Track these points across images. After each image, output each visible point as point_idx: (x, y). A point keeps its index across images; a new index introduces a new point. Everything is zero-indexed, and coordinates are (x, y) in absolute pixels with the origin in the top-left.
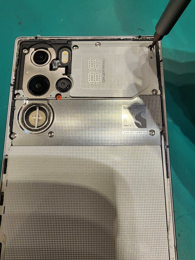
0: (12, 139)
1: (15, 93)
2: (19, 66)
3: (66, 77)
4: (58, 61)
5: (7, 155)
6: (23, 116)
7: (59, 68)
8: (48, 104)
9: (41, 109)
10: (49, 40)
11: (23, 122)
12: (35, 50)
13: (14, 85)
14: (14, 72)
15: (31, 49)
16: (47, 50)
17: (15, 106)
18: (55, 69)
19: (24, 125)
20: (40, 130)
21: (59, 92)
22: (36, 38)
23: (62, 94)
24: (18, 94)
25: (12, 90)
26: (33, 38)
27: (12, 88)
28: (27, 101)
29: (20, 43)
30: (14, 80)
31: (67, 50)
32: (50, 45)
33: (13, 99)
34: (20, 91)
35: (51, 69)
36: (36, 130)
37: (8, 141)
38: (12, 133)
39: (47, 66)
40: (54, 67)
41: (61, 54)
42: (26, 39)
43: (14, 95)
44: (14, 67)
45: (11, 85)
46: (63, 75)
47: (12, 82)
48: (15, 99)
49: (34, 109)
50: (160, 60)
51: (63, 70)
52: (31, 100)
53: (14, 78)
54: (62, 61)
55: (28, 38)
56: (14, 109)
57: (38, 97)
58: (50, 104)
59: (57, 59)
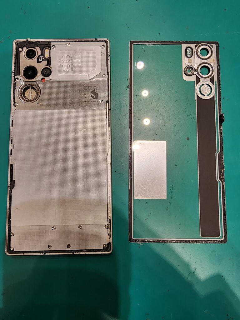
0: (15, 106)
1: (15, 78)
2: (17, 60)
3: (48, 67)
4: (42, 56)
5: (13, 116)
6: (21, 92)
7: (43, 61)
8: (37, 85)
9: (32, 88)
10: (36, 41)
11: (21, 96)
12: (27, 49)
13: (14, 73)
14: (14, 64)
15: (24, 48)
16: (35, 48)
17: (15, 86)
18: (41, 62)
19: (22, 98)
20: (32, 101)
21: (43, 77)
22: (27, 40)
23: (45, 78)
24: (17, 78)
25: (13, 76)
26: (25, 40)
27: (13, 74)
28: (24, 83)
29: (16, 44)
30: (14, 69)
31: (48, 49)
32: (36, 45)
33: (14, 82)
34: (18, 76)
35: (38, 61)
36: (30, 101)
37: (13, 107)
38: (15, 103)
39: (35, 59)
40: (40, 60)
41: (44, 52)
42: (21, 41)
43: (15, 79)
44: (13, 61)
45: (12, 72)
46: (46, 65)
47: (13, 70)
48: (15, 81)
49: (28, 88)
50: (109, 55)
51: (46, 62)
52: (25, 82)
53: (14, 68)
54: (45, 56)
55: (22, 40)
56: (15, 88)
57: (30, 80)
58: (38, 84)
59: (42, 55)
